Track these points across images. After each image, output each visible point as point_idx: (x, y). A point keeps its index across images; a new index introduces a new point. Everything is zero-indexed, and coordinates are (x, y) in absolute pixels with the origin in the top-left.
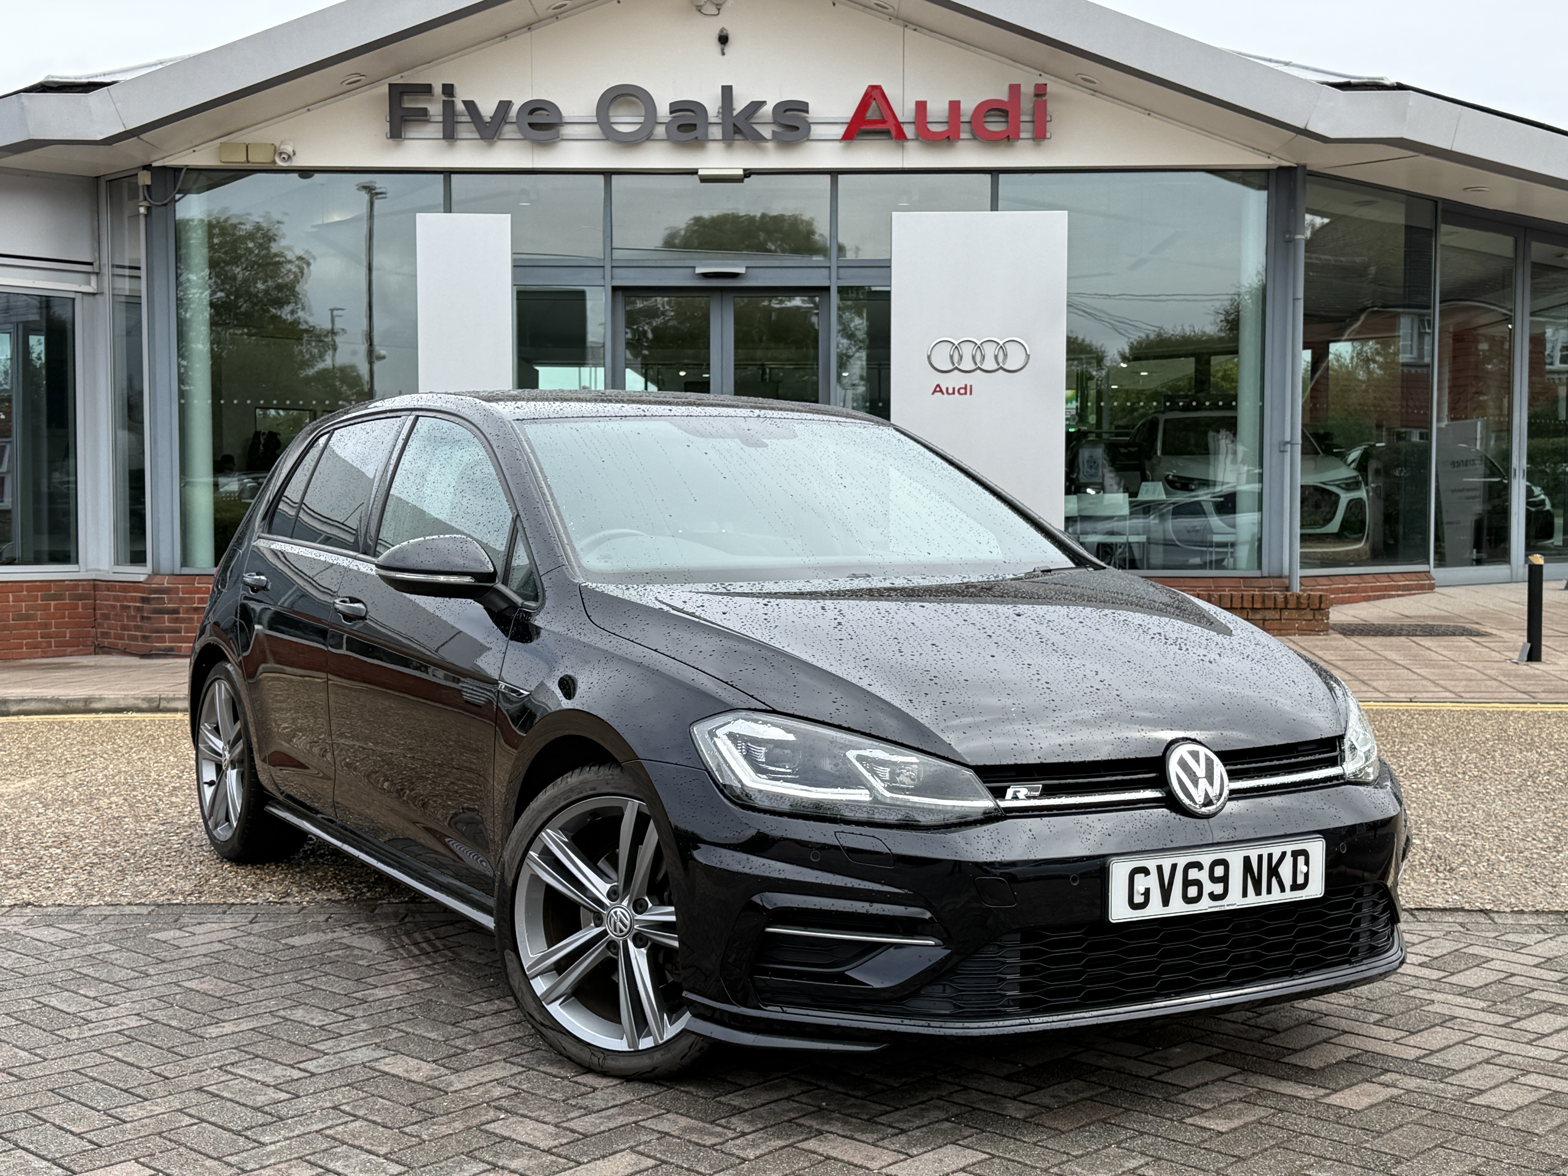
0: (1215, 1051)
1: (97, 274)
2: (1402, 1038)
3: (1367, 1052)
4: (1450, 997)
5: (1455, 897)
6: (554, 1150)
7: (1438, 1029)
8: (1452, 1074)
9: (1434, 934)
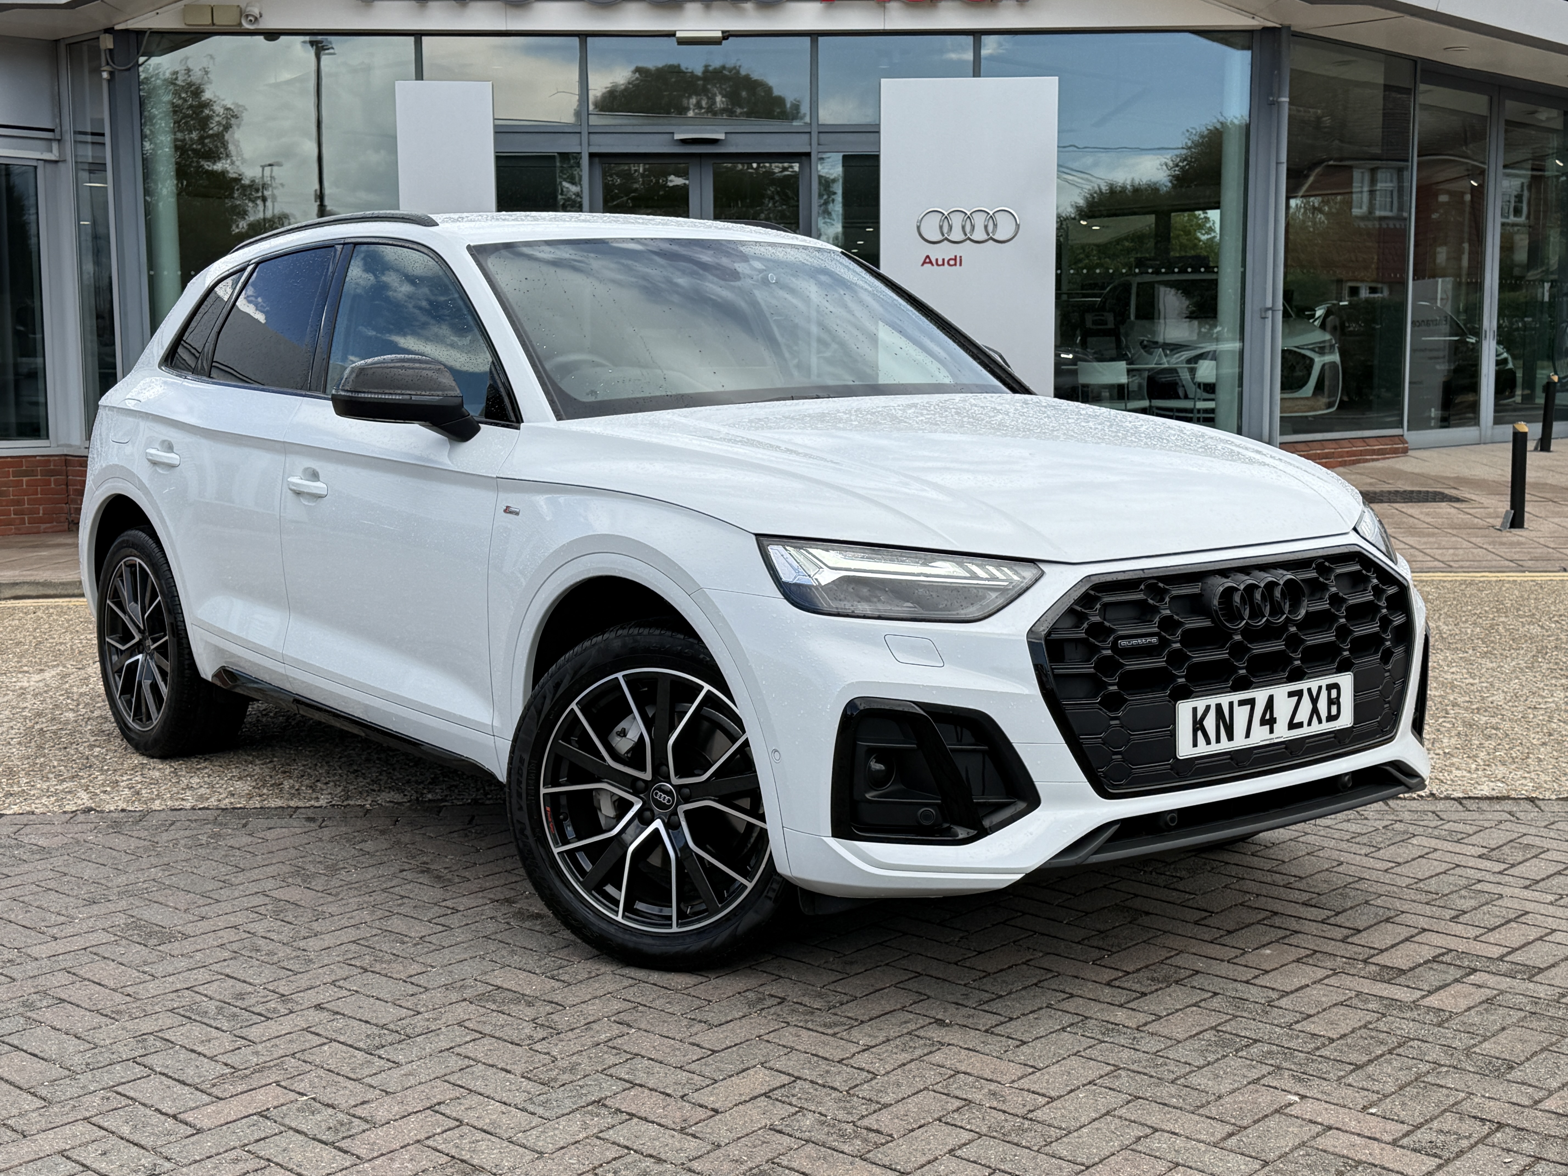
0: (1304, 952)
1: (59, 141)
2: (1481, 935)
3: (1451, 950)
4: (1517, 891)
5: (1499, 784)
6: (687, 1068)
7: (1514, 925)
8: (1539, 973)
9: (1486, 824)
